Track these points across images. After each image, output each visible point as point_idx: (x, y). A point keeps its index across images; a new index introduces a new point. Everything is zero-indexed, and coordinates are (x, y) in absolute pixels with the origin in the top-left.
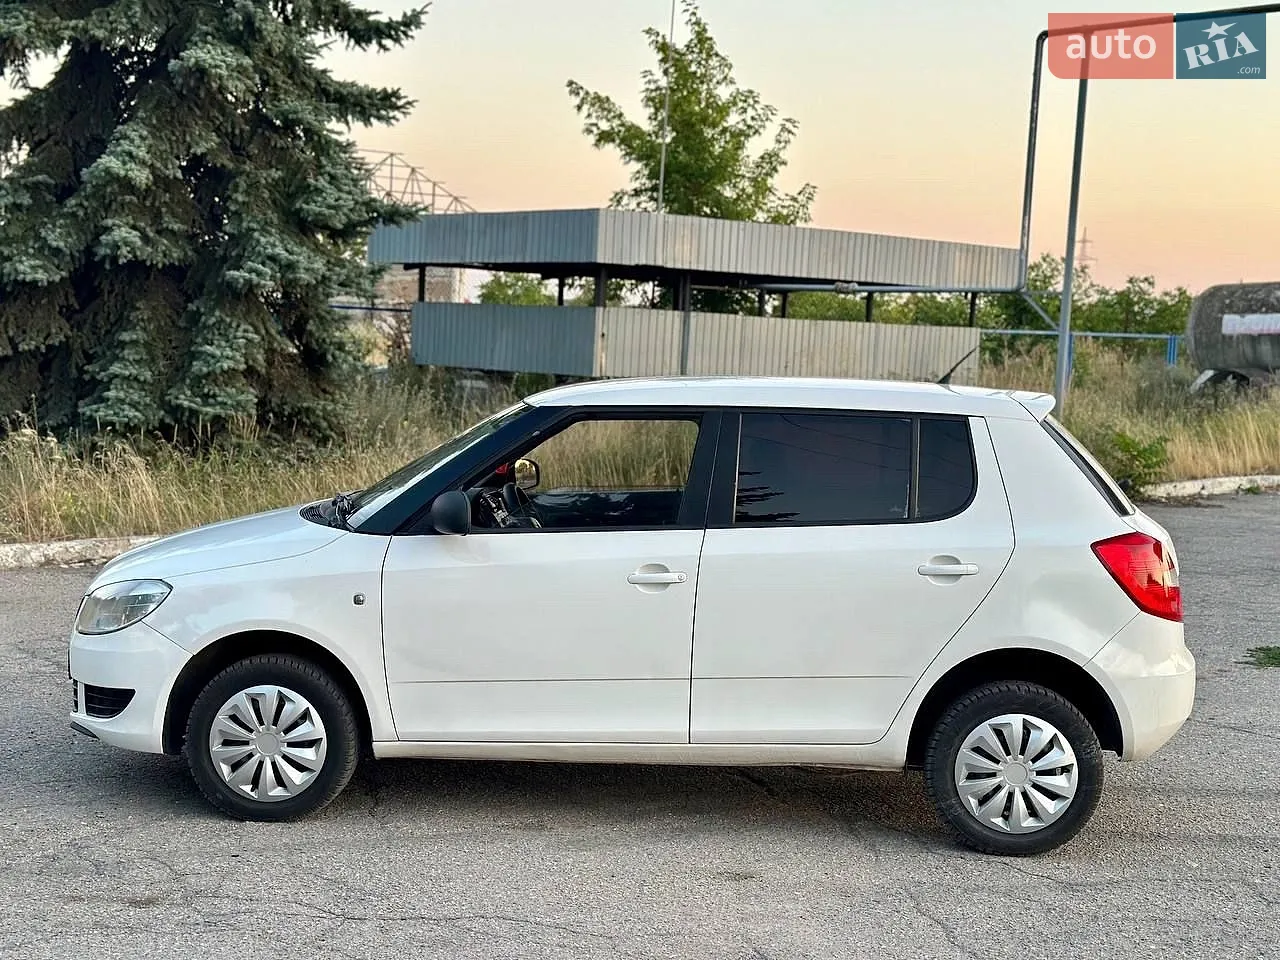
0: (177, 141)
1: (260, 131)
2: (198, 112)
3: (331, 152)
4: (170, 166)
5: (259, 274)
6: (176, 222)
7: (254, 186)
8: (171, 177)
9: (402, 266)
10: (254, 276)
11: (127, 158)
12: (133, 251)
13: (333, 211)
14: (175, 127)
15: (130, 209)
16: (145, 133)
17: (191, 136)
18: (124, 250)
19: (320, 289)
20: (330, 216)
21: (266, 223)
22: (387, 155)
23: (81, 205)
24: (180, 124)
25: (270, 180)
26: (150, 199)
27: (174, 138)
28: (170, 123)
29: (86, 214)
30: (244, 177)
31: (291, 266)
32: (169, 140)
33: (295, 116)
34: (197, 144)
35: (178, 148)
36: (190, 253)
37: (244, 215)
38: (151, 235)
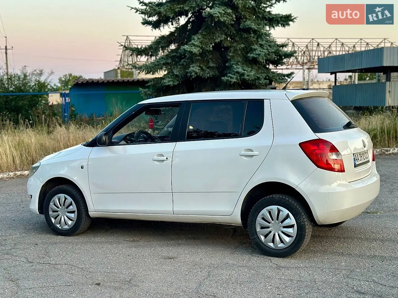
0: (211, 39)
1: (239, 33)
2: (218, 29)
3: (263, 37)
4: (208, 47)
5: (231, 78)
6: (213, 64)
7: (236, 50)
8: (209, 50)
9: (330, 74)
10: (229, 78)
11: (192, 45)
12: (196, 73)
13: (258, 56)
14: (211, 34)
15: (199, 61)
16: (200, 37)
17: (215, 37)
18: (193, 74)
19: (257, 81)
20: (257, 57)
21: (238, 62)
22: (334, 39)
23: (185, 61)
24: (212, 33)
25: (240, 48)
26: (206, 58)
27: (210, 38)
28: (209, 33)
29: (186, 64)
30: (233, 48)
31: (243, 74)
32: (209, 39)
33: (248, 27)
34: (217, 39)
35: (211, 41)
36: (217, 73)
37: (232, 60)
38: (204, 68)
